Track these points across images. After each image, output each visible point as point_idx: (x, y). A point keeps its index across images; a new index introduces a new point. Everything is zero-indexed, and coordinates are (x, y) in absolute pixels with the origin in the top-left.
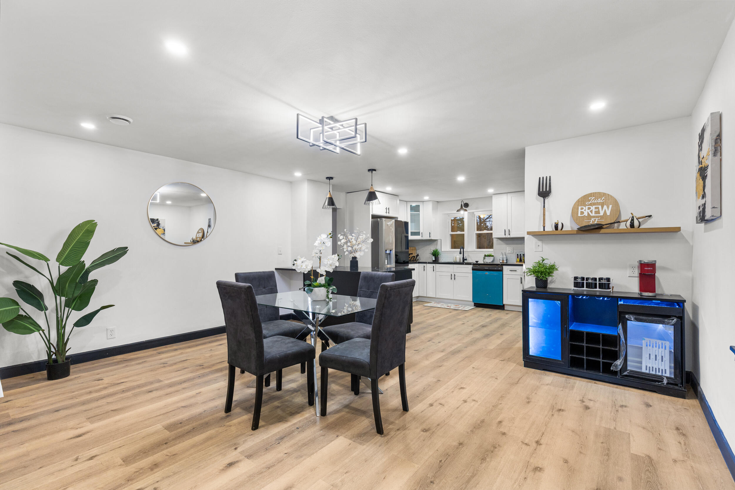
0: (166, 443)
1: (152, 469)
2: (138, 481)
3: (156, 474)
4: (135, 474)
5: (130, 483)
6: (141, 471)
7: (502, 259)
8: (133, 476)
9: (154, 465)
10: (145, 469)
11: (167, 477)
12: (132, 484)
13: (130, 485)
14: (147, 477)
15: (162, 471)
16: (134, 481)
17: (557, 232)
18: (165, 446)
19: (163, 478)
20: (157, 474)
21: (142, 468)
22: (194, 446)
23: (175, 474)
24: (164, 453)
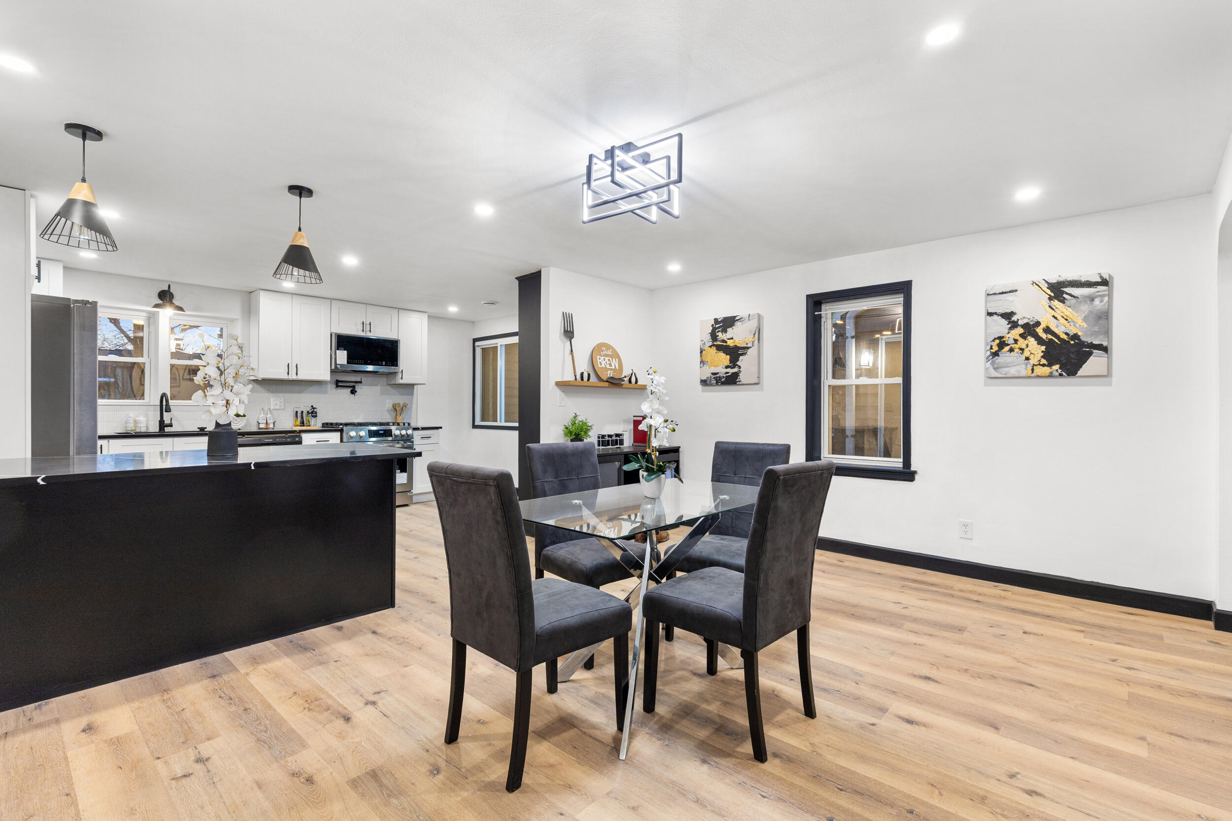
0: (911, 812)
1: (982, 798)
2: (1019, 803)
3: (987, 789)
4: (1010, 816)
5: (1028, 811)
6: (998, 810)
7: (265, 422)
8: (1014, 816)
9: (973, 800)
10: (991, 808)
11: (983, 774)
12: (1029, 808)
13: (1032, 809)
14: (1002, 797)
15: (976, 784)
16: (1021, 807)
17: (582, 383)
18: (918, 810)
19: (987, 776)
20: (988, 787)
21: (992, 813)
22: (894, 770)
23: (969, 769)
24: (939, 801)
